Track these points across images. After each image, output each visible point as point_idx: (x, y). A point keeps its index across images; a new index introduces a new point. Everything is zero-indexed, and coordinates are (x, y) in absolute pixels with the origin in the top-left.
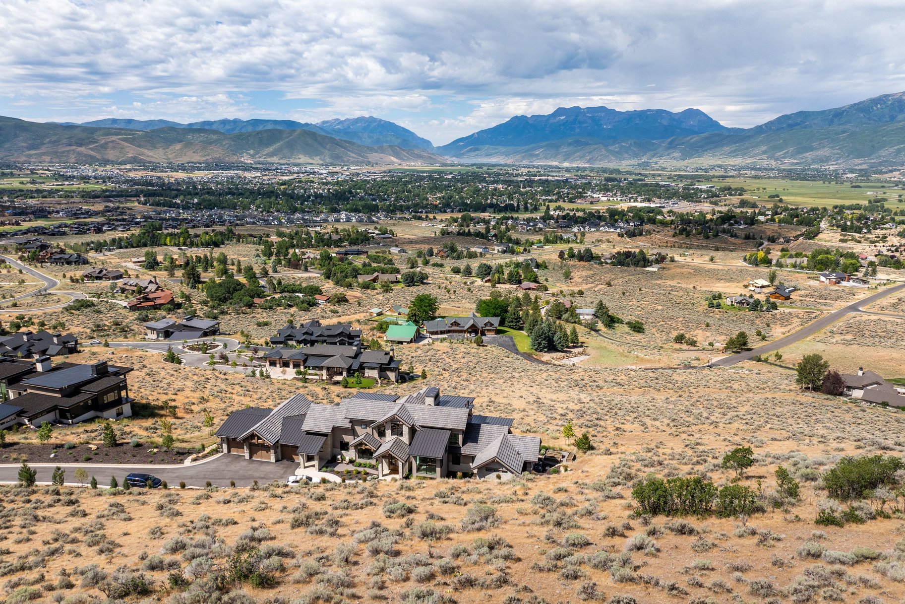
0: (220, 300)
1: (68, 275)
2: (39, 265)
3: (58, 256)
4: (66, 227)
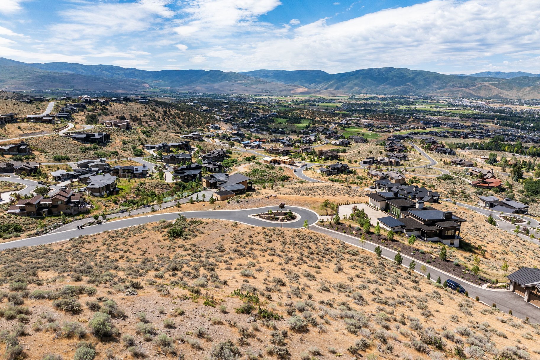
0: (533, 192)
1: (443, 160)
2: (430, 152)
3: (440, 149)
4: (448, 133)
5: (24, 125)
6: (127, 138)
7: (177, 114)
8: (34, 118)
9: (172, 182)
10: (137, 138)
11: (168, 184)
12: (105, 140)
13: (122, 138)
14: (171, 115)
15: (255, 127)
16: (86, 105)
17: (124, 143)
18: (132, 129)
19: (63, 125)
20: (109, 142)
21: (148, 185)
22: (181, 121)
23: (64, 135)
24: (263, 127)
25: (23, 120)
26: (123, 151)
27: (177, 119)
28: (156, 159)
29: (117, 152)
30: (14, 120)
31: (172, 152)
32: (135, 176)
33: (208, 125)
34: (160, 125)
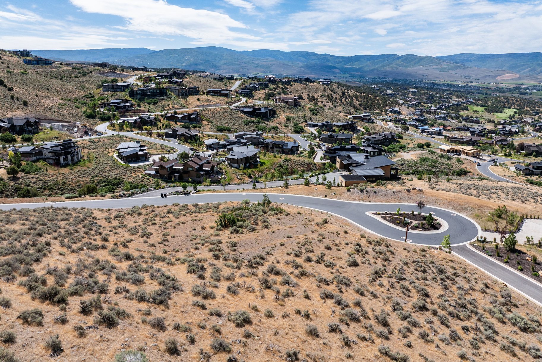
5: (204, 97)
6: (292, 115)
7: (356, 96)
8: (213, 92)
9: (320, 162)
10: (303, 115)
11: (315, 164)
12: (270, 114)
13: (288, 114)
14: (349, 96)
15: (442, 113)
16: (270, 84)
17: (288, 120)
18: (300, 106)
19: (237, 99)
20: (273, 117)
21: (293, 162)
22: (358, 103)
23: (234, 108)
24: (453, 115)
25: (204, 93)
26: (284, 127)
27: (355, 101)
28: (315, 137)
29: (278, 128)
30: (196, 92)
31: (334, 131)
32: (284, 152)
33: (387, 108)
34: (335, 107)
